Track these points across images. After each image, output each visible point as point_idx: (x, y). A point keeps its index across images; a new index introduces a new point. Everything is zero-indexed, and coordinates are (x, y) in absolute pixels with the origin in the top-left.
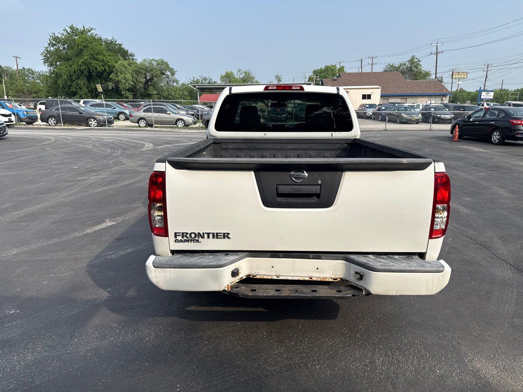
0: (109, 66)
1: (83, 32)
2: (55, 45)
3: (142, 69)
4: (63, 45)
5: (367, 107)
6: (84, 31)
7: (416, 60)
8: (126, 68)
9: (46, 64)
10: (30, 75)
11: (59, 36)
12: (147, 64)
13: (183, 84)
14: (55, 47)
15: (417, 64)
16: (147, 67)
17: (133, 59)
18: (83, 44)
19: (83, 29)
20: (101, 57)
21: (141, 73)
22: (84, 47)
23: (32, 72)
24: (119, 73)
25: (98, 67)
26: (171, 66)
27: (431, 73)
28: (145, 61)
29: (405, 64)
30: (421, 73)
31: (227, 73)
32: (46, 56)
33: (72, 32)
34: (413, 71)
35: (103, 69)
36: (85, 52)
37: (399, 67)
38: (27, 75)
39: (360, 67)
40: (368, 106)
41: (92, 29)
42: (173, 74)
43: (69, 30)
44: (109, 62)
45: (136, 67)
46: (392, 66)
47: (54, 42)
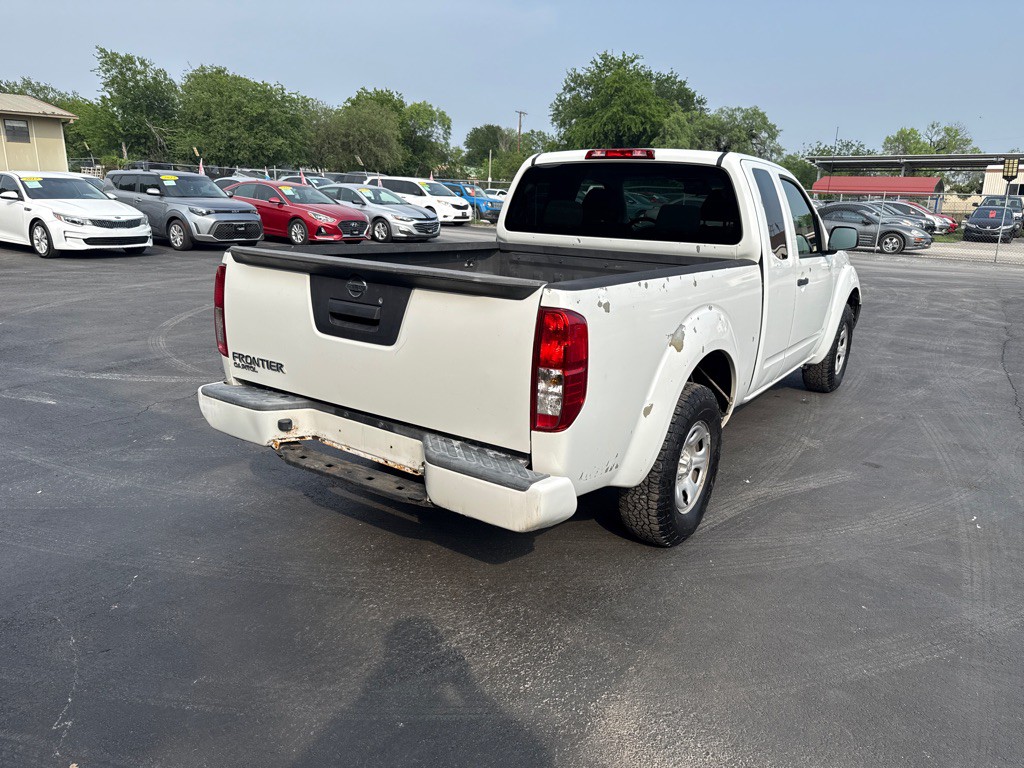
0: (653, 125)
1: (622, 64)
2: (574, 89)
3: (713, 128)
4: (586, 88)
6: (623, 61)
8: (682, 126)
9: (555, 123)
10: (540, 143)
11: (582, 73)
12: (724, 118)
13: (790, 156)
14: (574, 93)
16: (722, 125)
17: (702, 109)
18: (616, 85)
19: (621, 58)
20: (641, 108)
21: (709, 135)
22: (618, 90)
23: (544, 137)
24: (668, 137)
25: (633, 126)
26: (771, 121)
28: (722, 112)
31: (902, 132)
32: (557, 109)
33: (605, 65)
35: (641, 129)
36: (617, 101)
38: (536, 143)
41: (636, 57)
42: (773, 136)
43: (599, 61)
44: (653, 116)
45: (702, 124)
47: (572, 84)
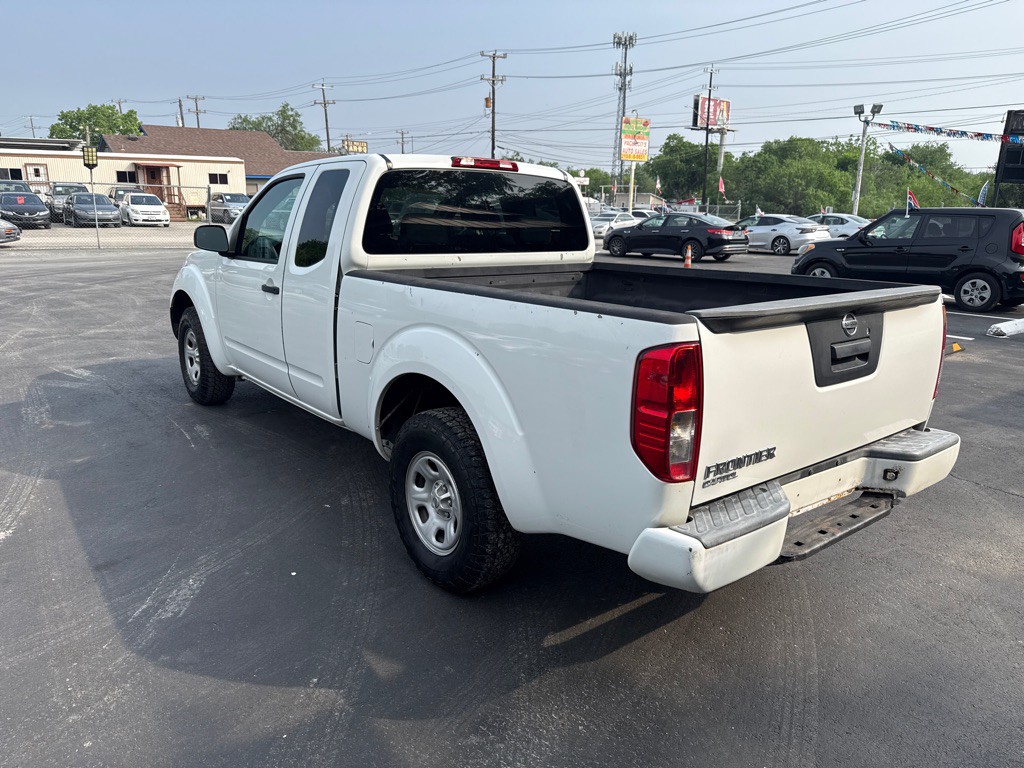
5: (228, 201)
7: (290, 113)
15: (294, 120)
27: (321, 139)
29: (270, 119)
30: (303, 138)
34: (287, 132)
37: (260, 124)
39: (179, 117)
40: (228, 197)
46: (245, 120)
